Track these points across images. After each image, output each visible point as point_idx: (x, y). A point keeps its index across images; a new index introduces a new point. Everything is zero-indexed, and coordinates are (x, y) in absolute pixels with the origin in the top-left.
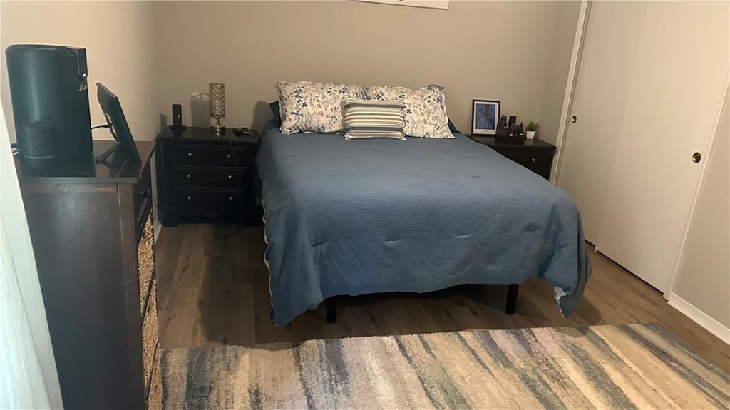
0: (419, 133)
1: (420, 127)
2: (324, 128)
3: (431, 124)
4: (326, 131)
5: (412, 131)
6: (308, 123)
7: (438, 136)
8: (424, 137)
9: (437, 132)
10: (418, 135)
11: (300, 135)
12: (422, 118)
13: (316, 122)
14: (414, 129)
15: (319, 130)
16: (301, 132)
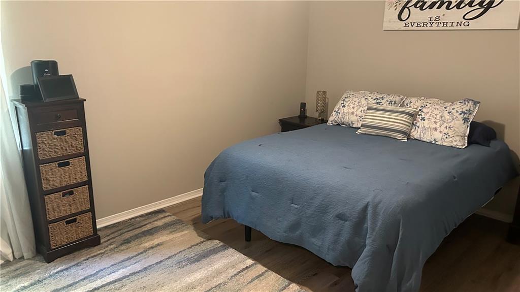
0: (427, 138)
1: (428, 133)
2: (353, 124)
3: (441, 132)
4: (354, 126)
5: (420, 135)
6: (342, 119)
7: (445, 144)
8: (431, 143)
9: (446, 140)
10: (425, 140)
11: (338, 127)
12: (434, 126)
13: (347, 119)
14: (422, 134)
15: (349, 124)
16: (338, 124)
